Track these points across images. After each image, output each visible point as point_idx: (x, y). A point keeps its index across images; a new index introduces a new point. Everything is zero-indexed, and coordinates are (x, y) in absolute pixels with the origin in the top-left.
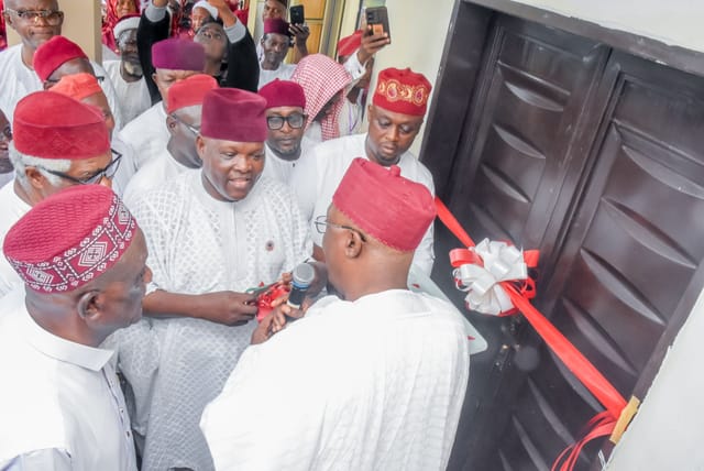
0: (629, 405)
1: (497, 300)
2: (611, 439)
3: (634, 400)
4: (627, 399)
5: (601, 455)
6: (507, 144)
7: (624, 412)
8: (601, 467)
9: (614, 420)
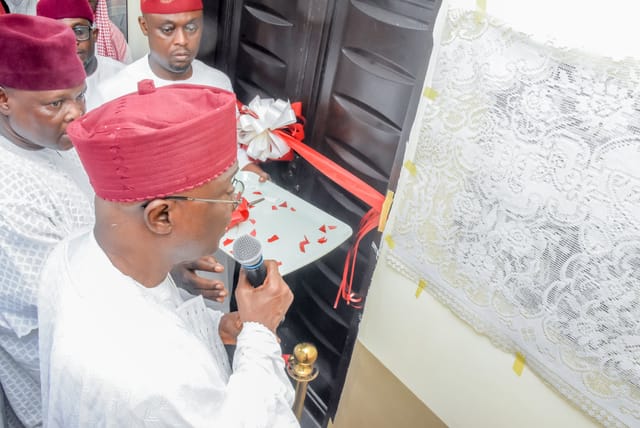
0: (387, 198)
1: (277, 147)
2: (379, 230)
3: (389, 193)
4: (384, 194)
5: (374, 245)
6: (260, 21)
7: (384, 206)
8: (375, 254)
9: (379, 214)
